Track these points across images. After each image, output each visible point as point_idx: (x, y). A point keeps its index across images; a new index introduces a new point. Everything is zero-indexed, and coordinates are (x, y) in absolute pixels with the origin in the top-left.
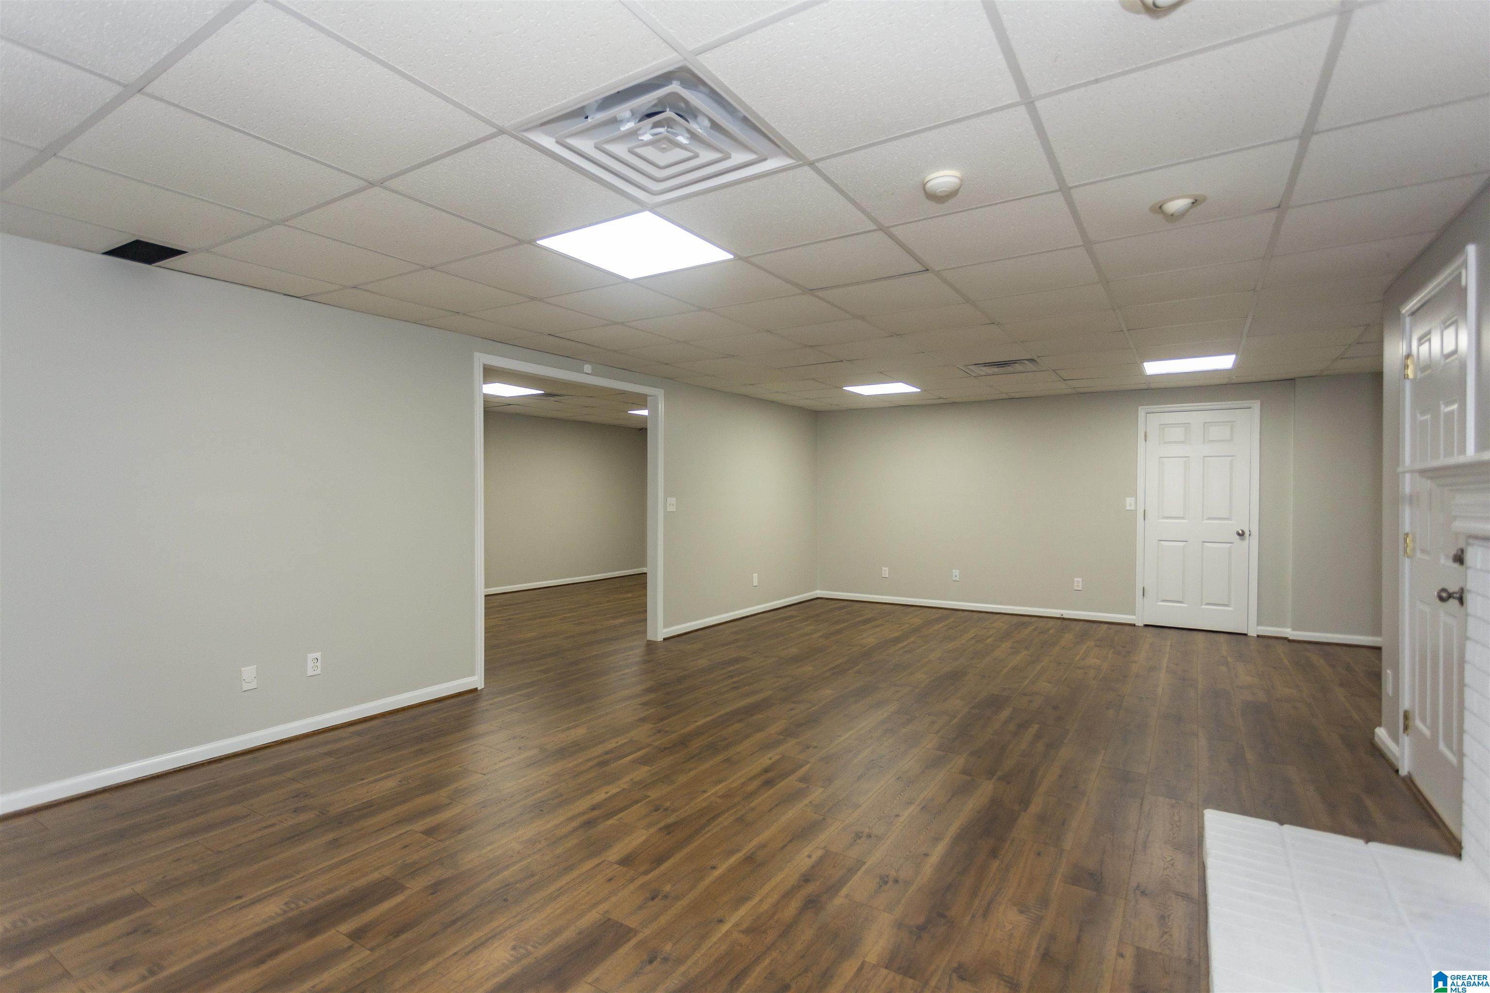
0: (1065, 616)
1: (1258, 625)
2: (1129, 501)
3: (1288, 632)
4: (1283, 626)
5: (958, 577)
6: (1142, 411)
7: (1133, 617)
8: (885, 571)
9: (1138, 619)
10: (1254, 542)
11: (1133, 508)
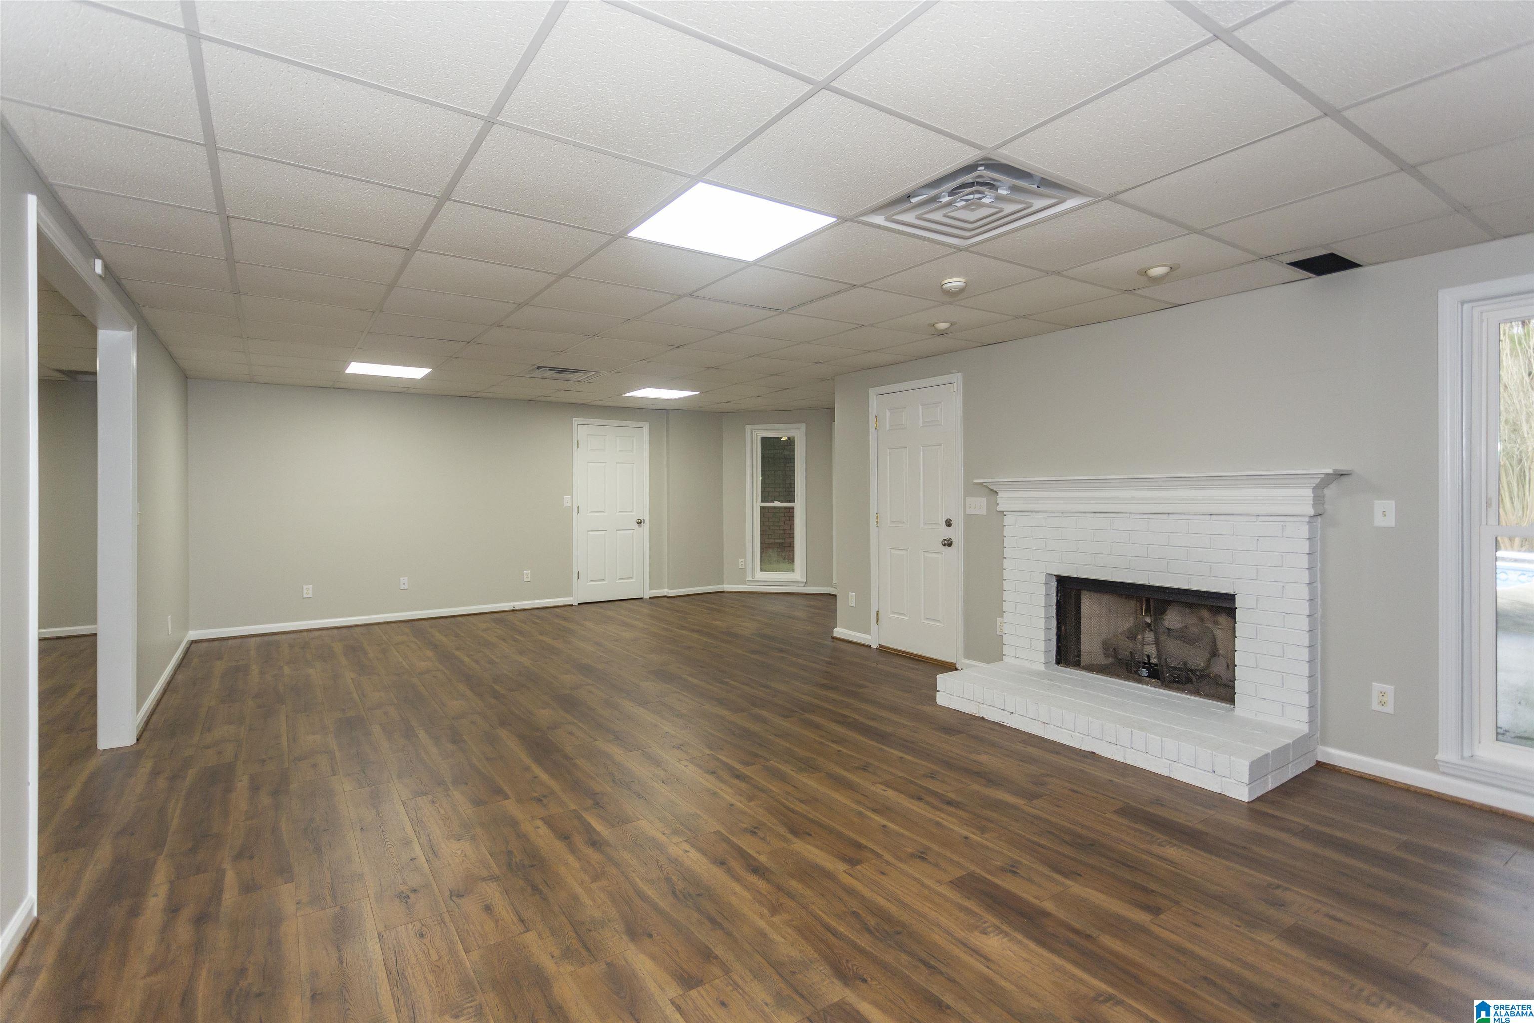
0: (517, 608)
1: (650, 590)
2: (567, 498)
3: (665, 592)
4: (663, 588)
5: (406, 584)
6: (575, 421)
7: (571, 599)
8: (308, 591)
9: (573, 600)
10: (646, 527)
11: (569, 505)
